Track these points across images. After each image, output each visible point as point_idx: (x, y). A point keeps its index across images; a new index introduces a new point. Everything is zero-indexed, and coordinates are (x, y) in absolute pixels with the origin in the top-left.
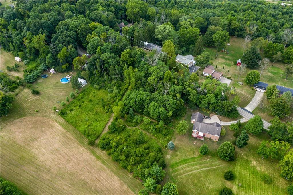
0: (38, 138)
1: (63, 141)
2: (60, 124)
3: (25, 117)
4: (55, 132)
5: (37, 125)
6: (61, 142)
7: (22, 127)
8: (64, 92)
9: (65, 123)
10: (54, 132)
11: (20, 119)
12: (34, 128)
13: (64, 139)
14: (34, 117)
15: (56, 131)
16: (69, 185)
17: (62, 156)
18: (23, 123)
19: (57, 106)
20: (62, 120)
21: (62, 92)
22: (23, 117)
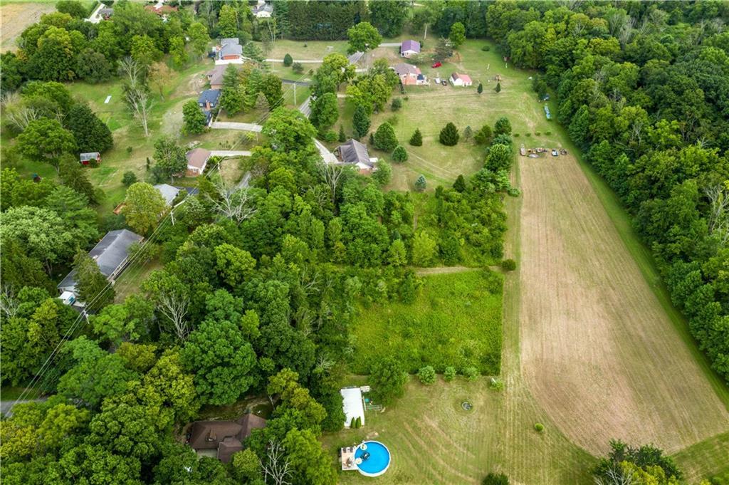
0: (583, 364)
1: (543, 317)
2: (517, 351)
3: (578, 444)
4: (542, 344)
5: (565, 395)
6: (549, 318)
7: (600, 422)
8: (423, 421)
9: (506, 342)
10: (544, 346)
11: (592, 453)
12: (575, 393)
13: (539, 319)
14: (558, 425)
15: (540, 345)
16: (589, 261)
17: (567, 299)
18: (593, 431)
19: (480, 398)
20: (507, 355)
21: (427, 427)
22: (580, 449)
